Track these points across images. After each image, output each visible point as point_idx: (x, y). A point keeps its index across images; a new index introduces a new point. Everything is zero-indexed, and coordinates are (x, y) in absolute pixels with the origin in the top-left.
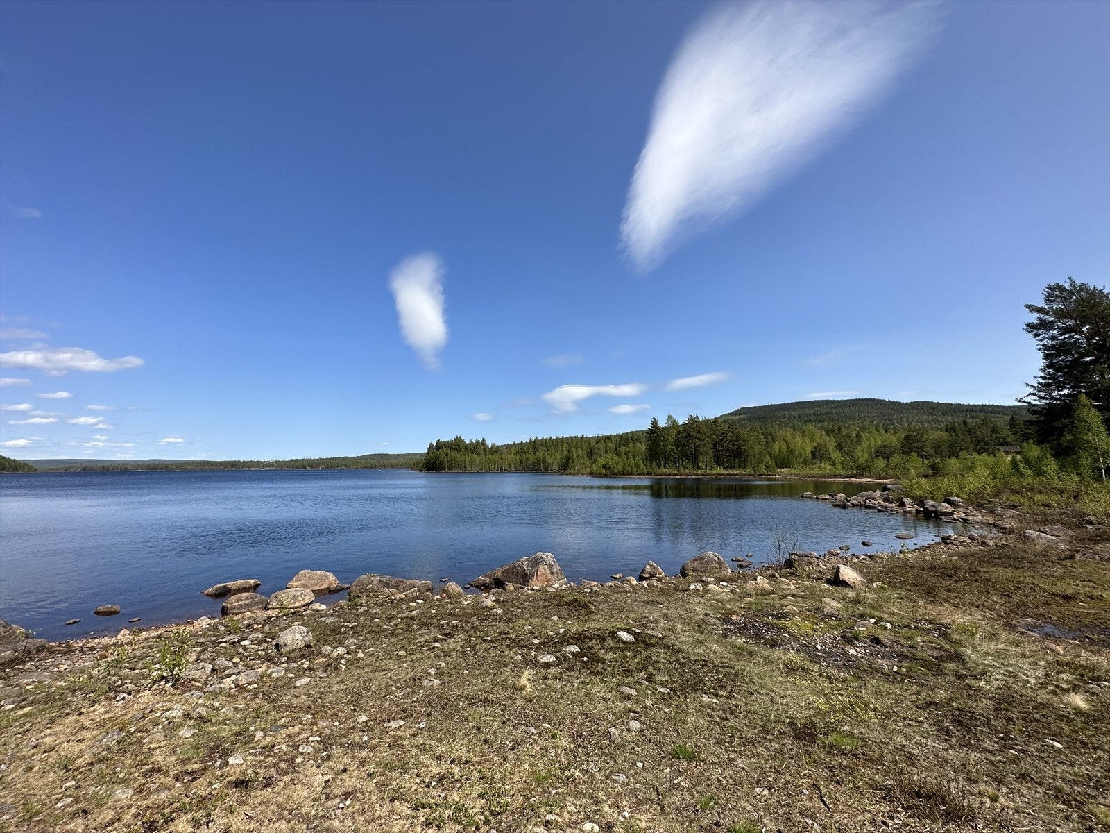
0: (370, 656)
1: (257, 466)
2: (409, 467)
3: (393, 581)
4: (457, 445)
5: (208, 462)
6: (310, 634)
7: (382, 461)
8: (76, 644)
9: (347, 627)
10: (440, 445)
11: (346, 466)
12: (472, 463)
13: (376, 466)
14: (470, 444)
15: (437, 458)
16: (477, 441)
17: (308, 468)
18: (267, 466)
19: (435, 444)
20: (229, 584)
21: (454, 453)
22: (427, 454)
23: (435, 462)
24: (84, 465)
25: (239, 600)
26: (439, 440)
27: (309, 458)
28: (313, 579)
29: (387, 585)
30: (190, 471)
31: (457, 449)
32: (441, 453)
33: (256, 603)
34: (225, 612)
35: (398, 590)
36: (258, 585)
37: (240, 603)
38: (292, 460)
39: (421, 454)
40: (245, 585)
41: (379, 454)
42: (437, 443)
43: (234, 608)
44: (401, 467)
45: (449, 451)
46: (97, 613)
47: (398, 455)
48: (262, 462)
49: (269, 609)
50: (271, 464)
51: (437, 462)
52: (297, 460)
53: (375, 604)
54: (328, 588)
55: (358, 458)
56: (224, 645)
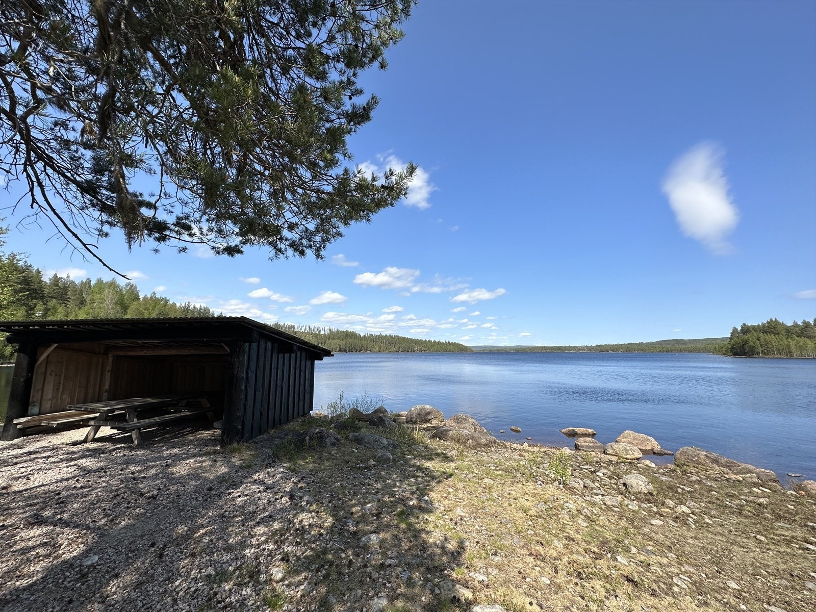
0: (720, 526)
1: (574, 350)
2: (709, 352)
3: (723, 460)
4: (772, 328)
5: (544, 347)
6: (650, 484)
7: (677, 346)
8: (508, 445)
9: (683, 489)
10: (746, 330)
11: (642, 350)
12: (802, 348)
13: (672, 351)
14: (793, 326)
15: (746, 342)
16: (804, 322)
17: (610, 352)
18: (580, 350)
19: (739, 329)
20: (576, 429)
21: (769, 337)
22: (731, 339)
23: (743, 346)
24: (490, 349)
25: (585, 442)
26: (744, 324)
27: (610, 344)
28: (637, 439)
29: (716, 461)
30: (535, 353)
31: (773, 332)
32: (751, 338)
33: (598, 447)
34: (577, 447)
35: (730, 470)
36: (595, 434)
37: (586, 444)
38: (597, 346)
39: (723, 339)
40: (586, 432)
41: (673, 340)
42: (742, 327)
43: (583, 446)
44: (699, 351)
45: (761, 334)
46: (511, 429)
47: (694, 340)
48: (577, 347)
49: (607, 454)
50: (583, 348)
51: (746, 347)
52: (601, 345)
53: (708, 477)
54: (652, 450)
55: (653, 343)
56: (586, 470)
